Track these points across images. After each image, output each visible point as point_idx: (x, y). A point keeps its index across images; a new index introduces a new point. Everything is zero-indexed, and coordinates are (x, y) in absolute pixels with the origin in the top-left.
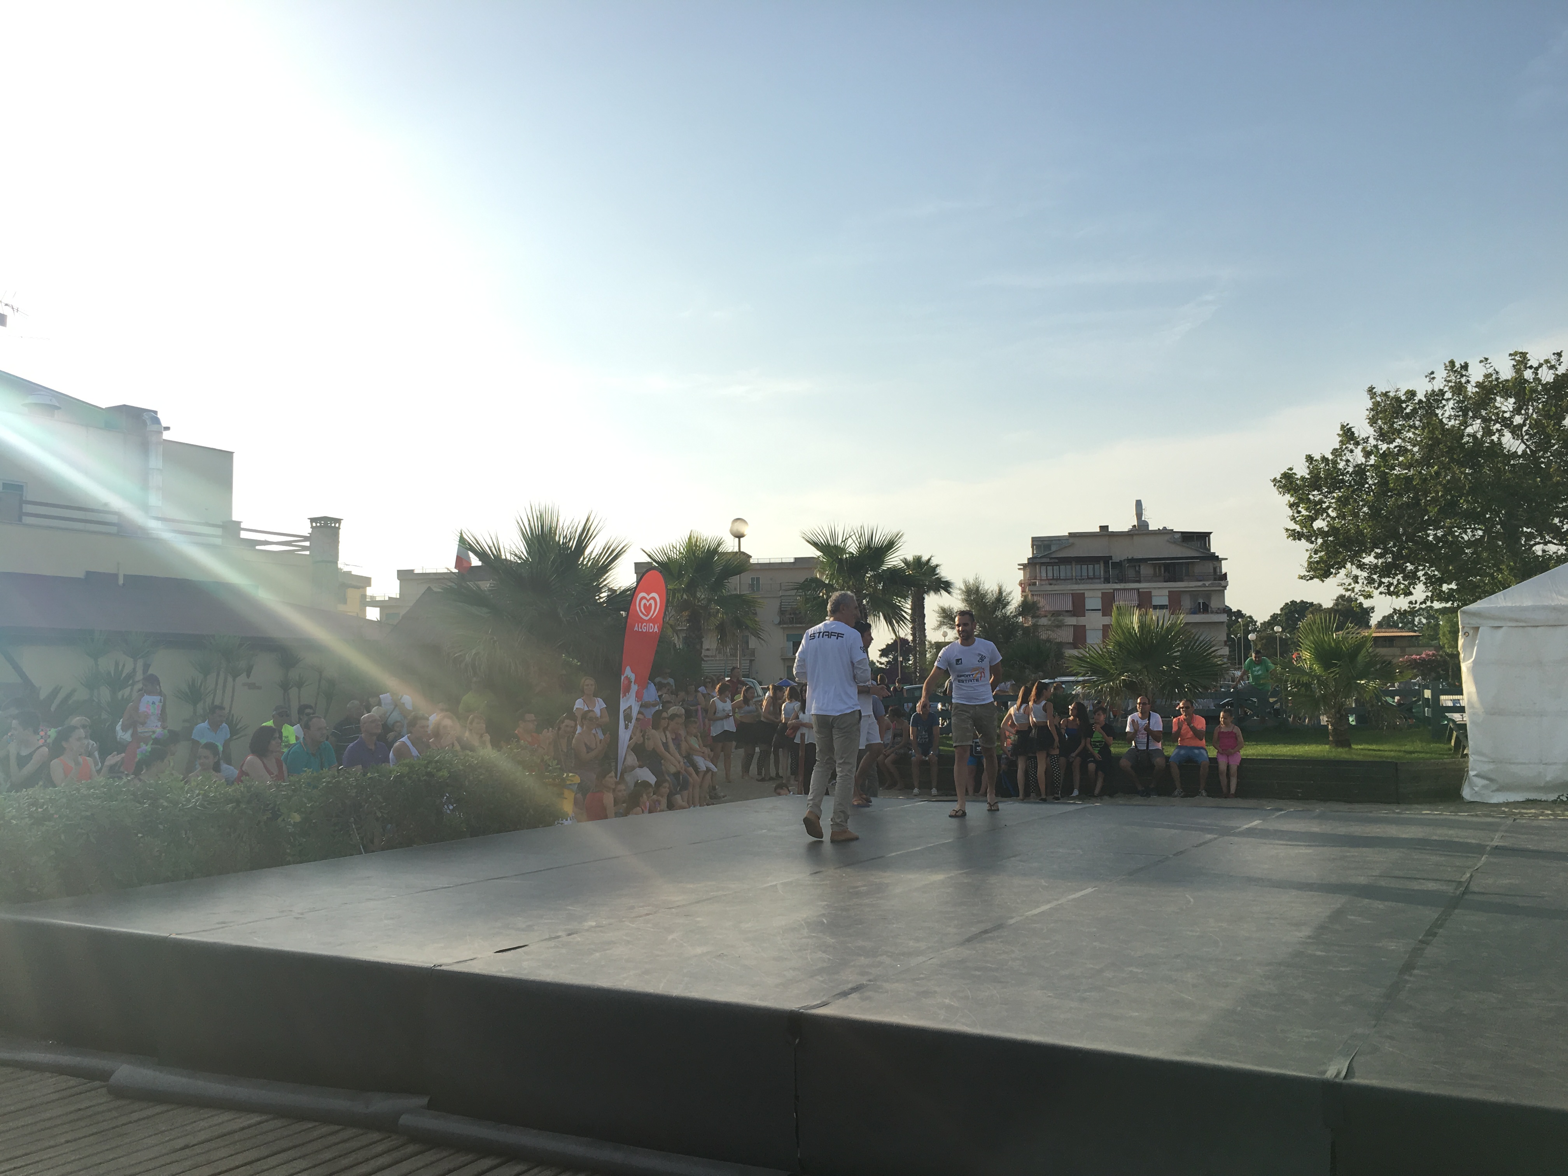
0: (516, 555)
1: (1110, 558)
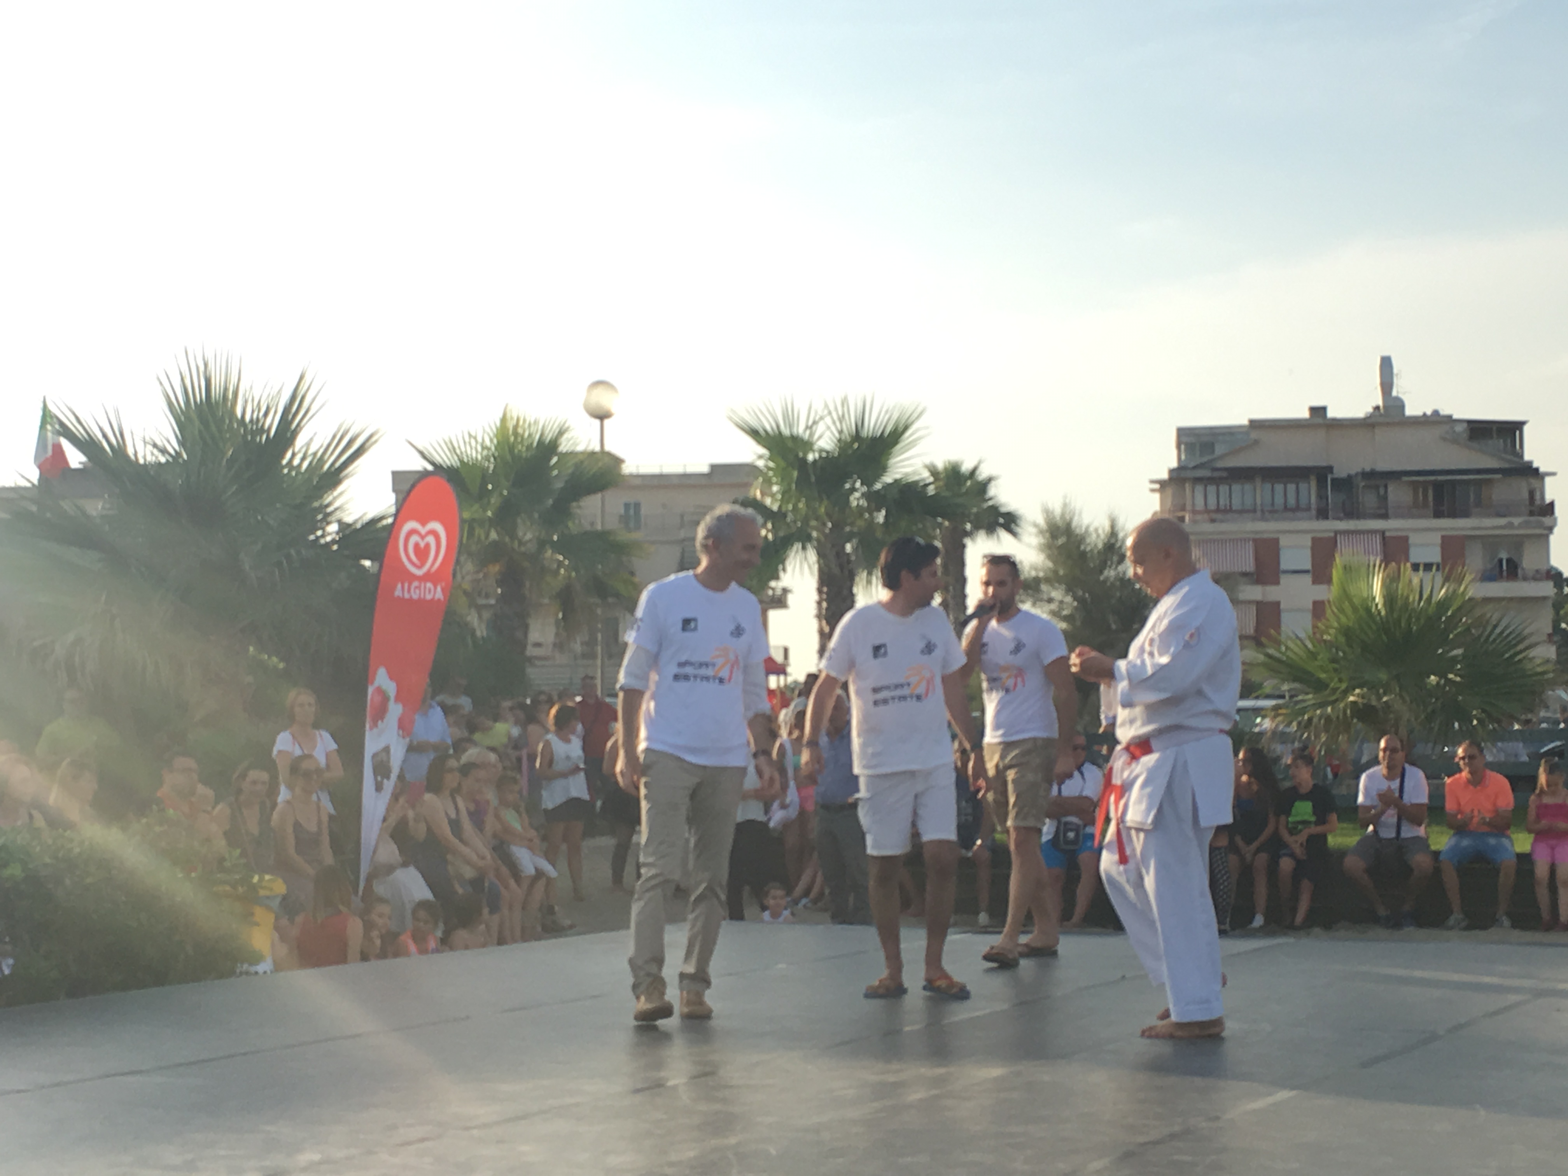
0: (155, 446)
1: (1330, 469)
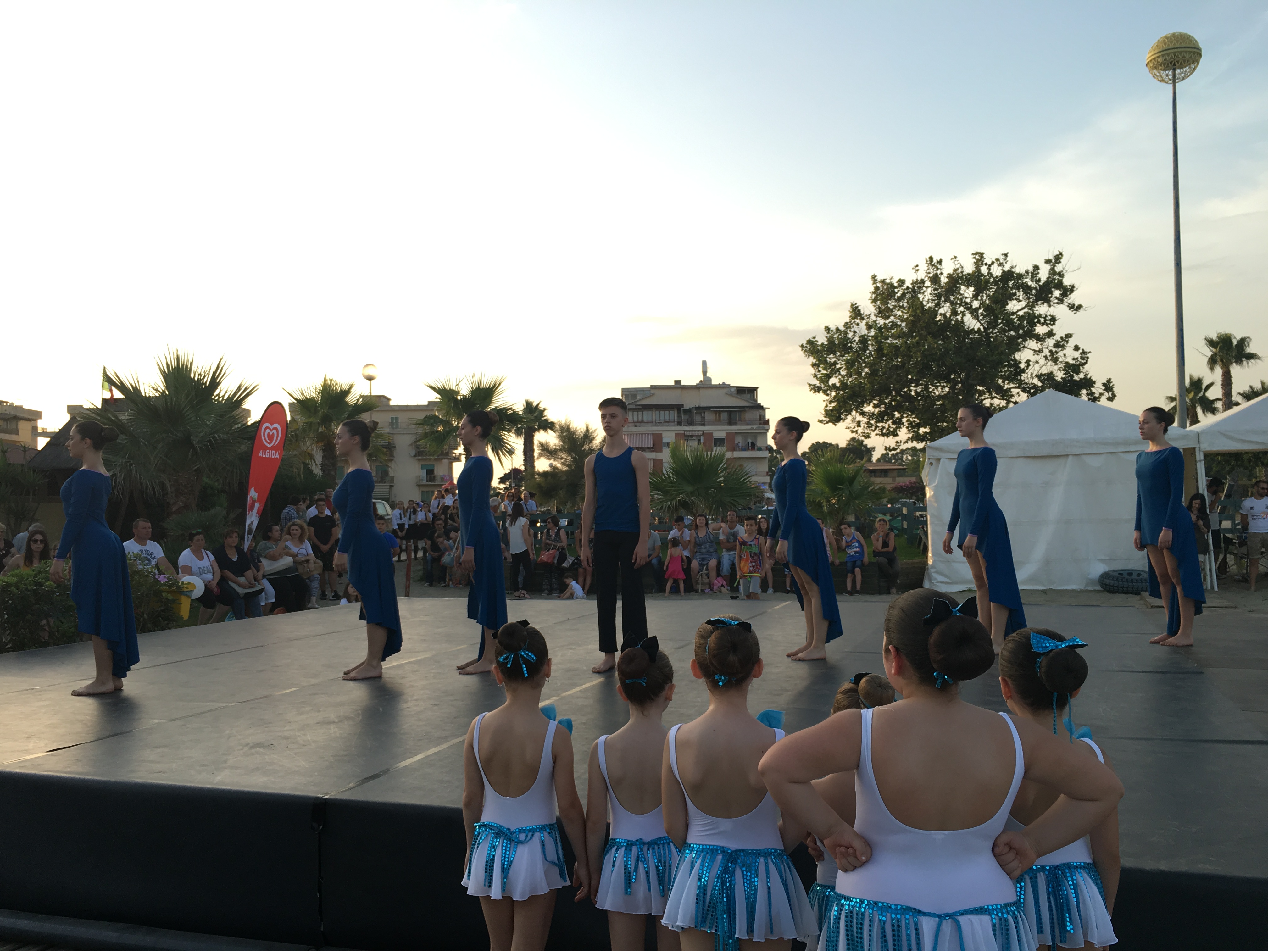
1: (682, 406)
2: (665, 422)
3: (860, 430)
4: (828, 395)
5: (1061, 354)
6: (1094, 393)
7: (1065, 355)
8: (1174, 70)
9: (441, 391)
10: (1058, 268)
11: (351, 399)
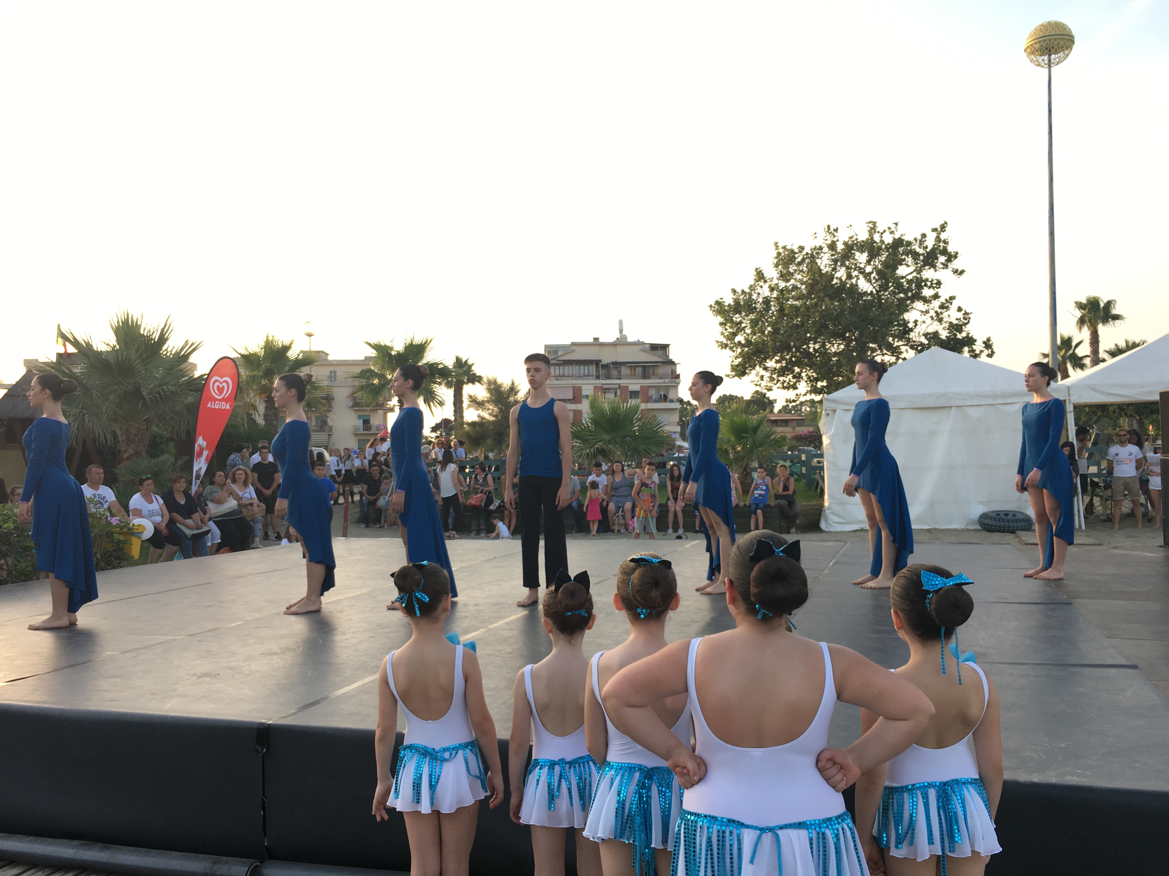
1: (600, 361)
2: (584, 376)
3: (763, 384)
4: (734, 351)
5: (945, 315)
6: (975, 350)
7: (949, 316)
8: (1050, 55)
9: (377, 347)
10: (943, 236)
11: (292, 354)
